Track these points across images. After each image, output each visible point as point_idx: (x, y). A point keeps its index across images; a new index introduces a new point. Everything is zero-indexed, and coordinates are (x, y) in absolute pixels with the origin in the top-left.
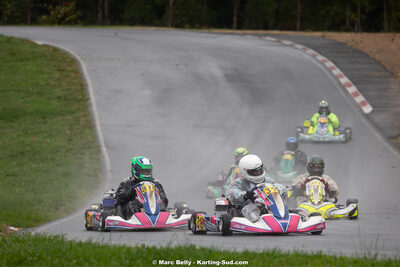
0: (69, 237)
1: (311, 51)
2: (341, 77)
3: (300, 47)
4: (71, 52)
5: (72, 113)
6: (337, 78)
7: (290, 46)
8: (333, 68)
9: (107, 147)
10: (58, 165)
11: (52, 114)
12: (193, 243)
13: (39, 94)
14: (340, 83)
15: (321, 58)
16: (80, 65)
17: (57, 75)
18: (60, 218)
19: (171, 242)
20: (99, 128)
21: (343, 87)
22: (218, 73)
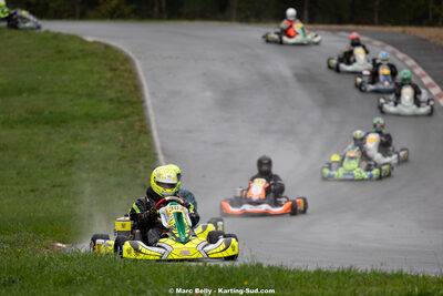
1: (390, 48)
2: (424, 76)
3: (377, 43)
4: (125, 50)
6: (418, 78)
7: (367, 42)
8: (414, 67)
10: (110, 175)
11: (103, 118)
13: (90, 96)
14: (422, 83)
15: (401, 56)
16: (134, 64)
17: (109, 75)
20: (155, 133)
21: (427, 88)
22: (287, 72)
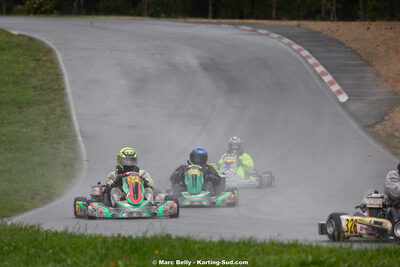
0: (45, 227)
1: (286, 40)
2: (317, 66)
3: (275, 36)
4: (47, 42)
5: (48, 102)
6: (312, 67)
7: (266, 35)
8: (308, 57)
9: (83, 136)
10: (34, 155)
11: (27, 104)
12: (169, 232)
13: (15, 83)
14: (315, 71)
15: (296, 47)
16: (56, 55)
17: (33, 65)
18: (36, 207)
19: (147, 232)
20: (74, 117)
21: (319, 76)
22: (194, 62)
